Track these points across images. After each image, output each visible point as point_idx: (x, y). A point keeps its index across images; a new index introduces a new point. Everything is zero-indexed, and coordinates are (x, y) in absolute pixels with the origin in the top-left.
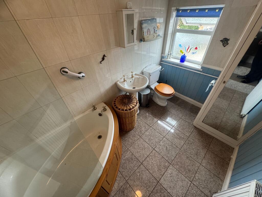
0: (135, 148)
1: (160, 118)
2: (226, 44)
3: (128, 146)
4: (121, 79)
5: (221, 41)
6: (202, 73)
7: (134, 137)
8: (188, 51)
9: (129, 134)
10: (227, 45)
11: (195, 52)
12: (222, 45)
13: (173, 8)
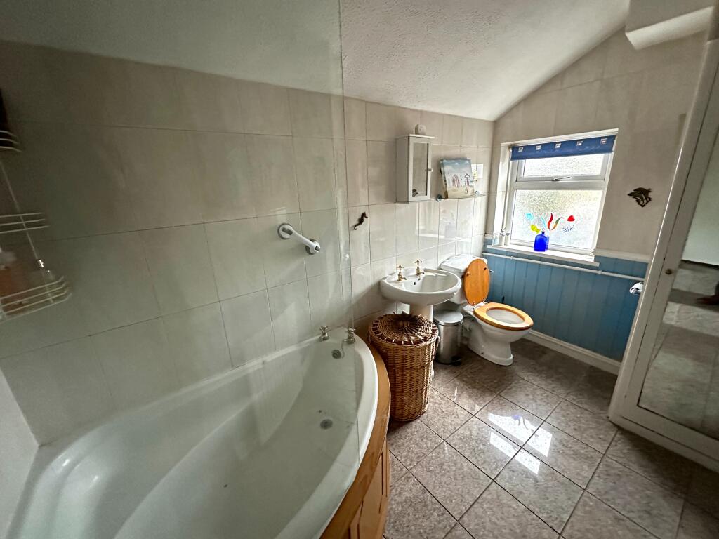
0: (431, 471)
1: (498, 394)
2: (645, 201)
3: (409, 462)
4: (392, 274)
5: (630, 195)
6: (599, 272)
7: (425, 440)
8: (552, 225)
9: (409, 430)
10: (648, 202)
11: (569, 228)
12: (637, 203)
13: (503, 144)
